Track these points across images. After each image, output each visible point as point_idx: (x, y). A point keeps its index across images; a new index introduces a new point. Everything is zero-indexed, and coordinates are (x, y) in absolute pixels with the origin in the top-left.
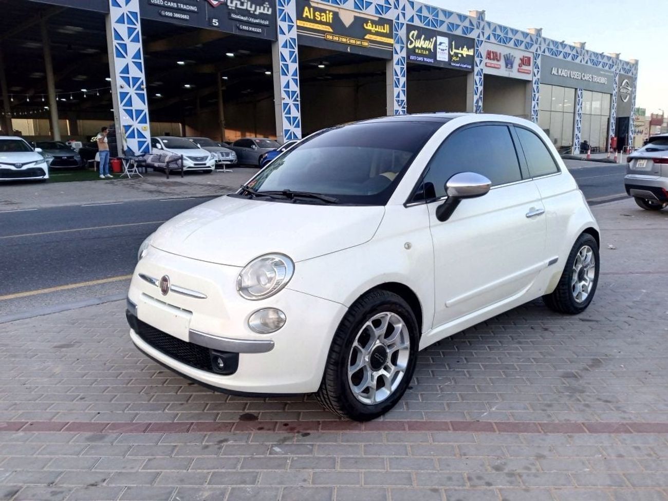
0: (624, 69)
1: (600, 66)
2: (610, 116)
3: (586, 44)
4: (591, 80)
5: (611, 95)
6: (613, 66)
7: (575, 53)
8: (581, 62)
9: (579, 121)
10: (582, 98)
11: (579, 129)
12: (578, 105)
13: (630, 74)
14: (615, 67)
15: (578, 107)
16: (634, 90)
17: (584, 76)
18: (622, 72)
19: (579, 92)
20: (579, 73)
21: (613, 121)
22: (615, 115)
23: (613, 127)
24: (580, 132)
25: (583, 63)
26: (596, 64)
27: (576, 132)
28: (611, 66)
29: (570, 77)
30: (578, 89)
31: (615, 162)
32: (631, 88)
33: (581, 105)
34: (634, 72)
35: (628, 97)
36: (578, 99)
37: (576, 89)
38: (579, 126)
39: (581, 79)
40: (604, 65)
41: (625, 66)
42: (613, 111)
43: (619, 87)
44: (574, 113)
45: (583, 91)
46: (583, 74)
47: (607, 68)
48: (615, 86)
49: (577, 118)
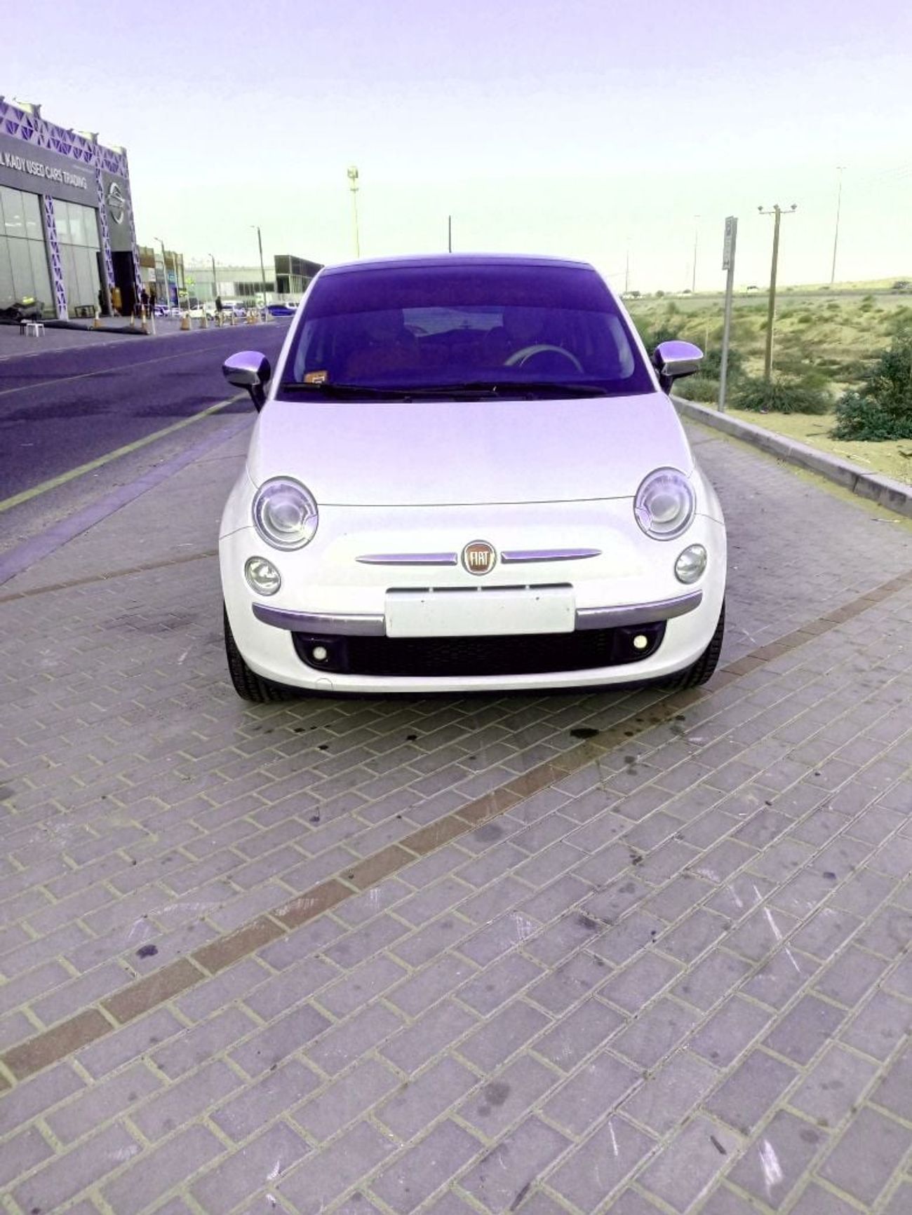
0: (108, 163)
1: (71, 155)
2: (101, 249)
3: (41, 109)
4: (61, 180)
5: (97, 209)
6: (91, 155)
7: (26, 125)
8: (39, 143)
9: (56, 257)
10: (52, 213)
11: (58, 270)
12: (49, 226)
13: (118, 174)
14: (94, 158)
15: (50, 230)
16: (128, 202)
17: (49, 172)
18: (106, 169)
19: (46, 202)
20: (41, 166)
21: (107, 258)
22: (109, 248)
23: (109, 270)
24: (61, 278)
25: (44, 145)
26: (64, 149)
27: (56, 278)
28: (88, 157)
29: (28, 172)
30: (44, 197)
31: (145, 333)
32: (124, 198)
33: (54, 226)
34: (123, 170)
35: (122, 214)
36: (47, 214)
37: (40, 196)
38: (58, 266)
39: (46, 176)
40: (78, 153)
41: (108, 159)
42: (104, 239)
43: (106, 197)
44: (45, 241)
45: (54, 202)
46: (47, 168)
47: (82, 159)
48: (99, 193)
49: (52, 251)
